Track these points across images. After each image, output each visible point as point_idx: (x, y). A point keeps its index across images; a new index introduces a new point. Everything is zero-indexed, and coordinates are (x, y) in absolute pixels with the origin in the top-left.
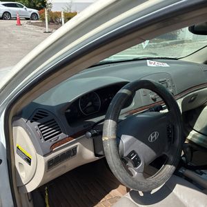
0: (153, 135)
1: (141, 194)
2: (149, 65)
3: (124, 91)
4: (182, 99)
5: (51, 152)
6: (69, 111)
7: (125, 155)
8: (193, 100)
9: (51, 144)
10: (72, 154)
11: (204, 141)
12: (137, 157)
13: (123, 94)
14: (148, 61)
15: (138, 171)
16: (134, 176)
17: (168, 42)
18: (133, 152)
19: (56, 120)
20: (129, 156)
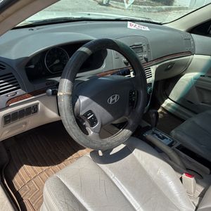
0: (113, 98)
1: (100, 153)
2: (129, 26)
3: (83, 49)
4: (157, 66)
5: (7, 107)
6: (32, 66)
7: (82, 114)
8: (170, 68)
9: (7, 99)
10: (33, 111)
11: (177, 109)
12: (94, 117)
13: (82, 52)
14: (129, 22)
15: (94, 131)
16: (90, 135)
17: (164, 7)
18: (90, 112)
19: (14, 74)
20: (86, 115)
